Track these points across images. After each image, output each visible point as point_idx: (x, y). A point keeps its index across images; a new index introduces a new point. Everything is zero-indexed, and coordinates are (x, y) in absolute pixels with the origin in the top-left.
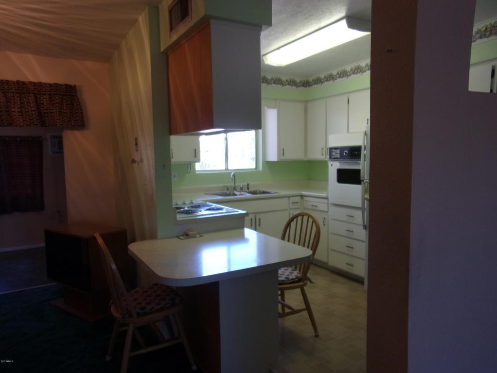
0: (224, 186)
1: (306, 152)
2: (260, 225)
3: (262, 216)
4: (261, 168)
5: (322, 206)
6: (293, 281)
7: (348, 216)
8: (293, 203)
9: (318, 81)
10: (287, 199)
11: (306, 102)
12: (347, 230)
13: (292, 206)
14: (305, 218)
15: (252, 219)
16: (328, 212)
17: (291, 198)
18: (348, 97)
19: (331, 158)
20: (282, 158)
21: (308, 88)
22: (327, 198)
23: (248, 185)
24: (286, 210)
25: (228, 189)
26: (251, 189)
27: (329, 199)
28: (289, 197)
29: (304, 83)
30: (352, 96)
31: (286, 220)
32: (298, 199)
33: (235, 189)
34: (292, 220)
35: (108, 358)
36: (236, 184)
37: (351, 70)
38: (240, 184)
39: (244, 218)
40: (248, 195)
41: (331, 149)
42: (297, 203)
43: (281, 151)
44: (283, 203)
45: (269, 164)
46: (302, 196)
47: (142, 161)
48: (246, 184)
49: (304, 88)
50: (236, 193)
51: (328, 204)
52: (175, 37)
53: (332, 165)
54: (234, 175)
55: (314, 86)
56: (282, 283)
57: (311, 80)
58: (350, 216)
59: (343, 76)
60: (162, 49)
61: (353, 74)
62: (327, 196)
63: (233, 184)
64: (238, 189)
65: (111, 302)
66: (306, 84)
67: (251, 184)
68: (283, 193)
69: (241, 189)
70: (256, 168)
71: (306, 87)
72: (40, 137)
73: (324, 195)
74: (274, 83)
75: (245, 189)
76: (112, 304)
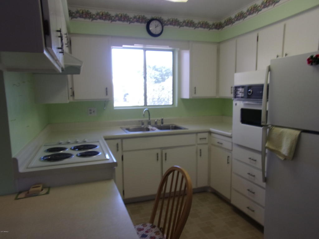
0: (139, 121)
1: (218, 91)
2: (166, 159)
3: (168, 151)
4: (176, 104)
5: (227, 144)
7: (250, 158)
8: (200, 139)
9: (230, 22)
10: (195, 135)
11: (219, 43)
12: (249, 174)
13: (199, 142)
15: (157, 154)
16: (232, 150)
17: (199, 134)
18: (258, 34)
19: (235, 97)
20: (194, 96)
21: (220, 30)
22: (231, 137)
23: (162, 119)
24: (194, 145)
25: (143, 124)
26: (163, 125)
27: (233, 138)
28: (197, 133)
29: (217, 25)
30: (261, 33)
32: (206, 135)
33: (149, 123)
36: (151, 119)
37: (262, 4)
38: (154, 119)
40: (157, 131)
41: (236, 88)
42: (205, 138)
43: (193, 90)
44: (191, 139)
45: (183, 101)
46: (210, 132)
48: (160, 119)
49: (216, 30)
50: (150, 127)
51: (232, 143)
53: (236, 104)
54: (148, 111)
55: (226, 27)
57: (223, 21)
58: (252, 160)
59: (253, 12)
61: (264, 7)
62: (232, 135)
63: (148, 119)
64: (153, 123)
66: (219, 26)
69: (155, 123)
70: (173, 104)
71: (219, 29)
73: (229, 134)
74: (186, 25)
75: (159, 123)
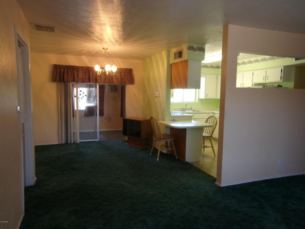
1: (216, 96)
4: (197, 101)
6: (208, 137)
10: (207, 114)
14: (213, 118)
17: (209, 114)
20: (206, 97)
23: (191, 108)
25: (183, 109)
26: (192, 110)
29: (217, 67)
31: (208, 118)
32: (212, 114)
33: (186, 109)
34: (210, 118)
35: (150, 154)
38: (188, 107)
39: (192, 117)
43: (206, 95)
45: (200, 100)
46: (214, 113)
47: (159, 96)
49: (217, 69)
50: (186, 111)
52: (176, 61)
54: (186, 104)
56: (204, 137)
60: (170, 63)
63: (185, 107)
65: (153, 137)
67: (193, 108)
68: (206, 112)
69: (189, 109)
70: (195, 101)
72: (104, 85)
74: (204, 67)
75: (190, 109)
76: (154, 137)
